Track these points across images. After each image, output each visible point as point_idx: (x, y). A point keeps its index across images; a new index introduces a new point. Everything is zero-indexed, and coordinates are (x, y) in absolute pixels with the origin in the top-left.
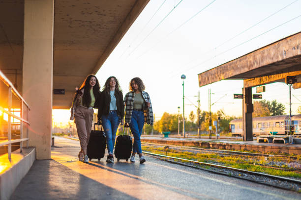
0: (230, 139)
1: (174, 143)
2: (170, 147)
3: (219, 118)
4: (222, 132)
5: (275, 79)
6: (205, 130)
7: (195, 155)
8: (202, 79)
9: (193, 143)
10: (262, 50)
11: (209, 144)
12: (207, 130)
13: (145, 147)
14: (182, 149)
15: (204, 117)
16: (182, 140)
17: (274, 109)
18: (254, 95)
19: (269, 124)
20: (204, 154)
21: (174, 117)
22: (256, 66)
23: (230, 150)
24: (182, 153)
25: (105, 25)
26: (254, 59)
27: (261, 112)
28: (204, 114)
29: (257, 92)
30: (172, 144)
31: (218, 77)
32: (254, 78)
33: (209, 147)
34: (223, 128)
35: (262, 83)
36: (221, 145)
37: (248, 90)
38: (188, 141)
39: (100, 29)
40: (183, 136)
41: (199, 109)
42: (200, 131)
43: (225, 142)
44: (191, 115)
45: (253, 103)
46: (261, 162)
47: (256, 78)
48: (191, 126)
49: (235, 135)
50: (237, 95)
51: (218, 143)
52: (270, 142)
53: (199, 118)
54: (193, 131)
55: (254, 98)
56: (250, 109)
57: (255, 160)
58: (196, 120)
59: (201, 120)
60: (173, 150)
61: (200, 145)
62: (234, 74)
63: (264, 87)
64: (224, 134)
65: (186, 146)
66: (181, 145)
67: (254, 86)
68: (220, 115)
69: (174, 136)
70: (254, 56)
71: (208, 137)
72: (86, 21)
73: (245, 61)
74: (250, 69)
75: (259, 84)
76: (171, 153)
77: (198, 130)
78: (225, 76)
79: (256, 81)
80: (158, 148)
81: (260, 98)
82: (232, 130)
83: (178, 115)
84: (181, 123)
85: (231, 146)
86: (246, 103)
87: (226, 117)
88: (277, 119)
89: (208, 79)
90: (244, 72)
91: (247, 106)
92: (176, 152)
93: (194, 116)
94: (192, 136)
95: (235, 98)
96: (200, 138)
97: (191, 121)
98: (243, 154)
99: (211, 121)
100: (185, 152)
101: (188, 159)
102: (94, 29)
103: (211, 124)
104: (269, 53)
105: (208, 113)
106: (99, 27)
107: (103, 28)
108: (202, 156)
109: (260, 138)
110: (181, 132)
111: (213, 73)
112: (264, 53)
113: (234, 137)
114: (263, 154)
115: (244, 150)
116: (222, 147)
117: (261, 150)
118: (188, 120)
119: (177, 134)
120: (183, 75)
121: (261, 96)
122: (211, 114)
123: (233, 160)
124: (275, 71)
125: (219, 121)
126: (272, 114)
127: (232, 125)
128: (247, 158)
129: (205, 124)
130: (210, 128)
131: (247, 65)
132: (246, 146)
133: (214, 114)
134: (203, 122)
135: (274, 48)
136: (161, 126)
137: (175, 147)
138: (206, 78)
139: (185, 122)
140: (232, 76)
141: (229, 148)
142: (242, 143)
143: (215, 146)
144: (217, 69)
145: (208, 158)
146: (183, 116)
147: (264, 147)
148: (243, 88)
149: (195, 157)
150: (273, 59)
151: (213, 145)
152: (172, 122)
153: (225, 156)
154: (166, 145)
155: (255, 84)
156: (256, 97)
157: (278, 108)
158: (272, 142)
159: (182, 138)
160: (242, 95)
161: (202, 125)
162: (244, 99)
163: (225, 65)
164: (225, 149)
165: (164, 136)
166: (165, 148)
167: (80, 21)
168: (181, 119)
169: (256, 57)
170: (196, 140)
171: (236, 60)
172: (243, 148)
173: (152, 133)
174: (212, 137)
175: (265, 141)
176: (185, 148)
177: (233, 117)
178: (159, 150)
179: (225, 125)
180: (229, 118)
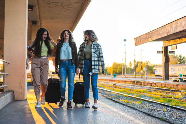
0: (154, 78)
1: (119, 81)
2: (116, 84)
3: (147, 65)
4: (149, 74)
5: (184, 41)
6: (138, 73)
7: (132, 91)
8: (137, 41)
9: (131, 81)
10: (176, 22)
11: (141, 83)
12: (140, 73)
13: (101, 84)
14: (124, 86)
15: (137, 65)
16: (124, 79)
17: (180, 60)
18: (170, 51)
19: (178, 69)
20: (139, 90)
21: (119, 65)
22: (172, 32)
23: (155, 86)
24: (124, 89)
25: (72, 6)
26: (171, 28)
27: (173, 62)
28: (138, 63)
29: (172, 49)
30: (118, 82)
31: (147, 40)
32: (170, 40)
33: (142, 85)
34: (149, 71)
35: (175, 43)
36: (149, 83)
37: (166, 48)
38: (128, 80)
39: (69, 8)
40: (125, 77)
41: (135, 60)
42: (135, 73)
43: (151, 81)
44: (130, 63)
45: (169, 56)
46: (177, 96)
47: (171, 41)
48: (130, 70)
49: (157, 76)
50: (159, 51)
51: (147, 81)
52: (181, 82)
53: (135, 65)
54: (131, 73)
55: (170, 53)
56: (167, 60)
57: (173, 95)
58: (133, 67)
59: (136, 66)
60: (118, 86)
61: (136, 83)
62: (158, 38)
63: (177, 46)
64: (150, 75)
65: (127, 83)
66: (124, 82)
67: (169, 46)
68: (147, 63)
69: (120, 76)
70: (171, 26)
71: (140, 77)
72: (60, 3)
73: (165, 29)
74: (168, 34)
75: (173, 44)
76: (117, 89)
77: (134, 73)
78: (152, 39)
79: (172, 42)
80: (109, 85)
81: (173, 53)
82: (155, 73)
83: (122, 64)
84: (124, 69)
85: (155, 84)
86: (165, 56)
87: (151, 64)
88: (183, 66)
89: (141, 41)
90: (164, 36)
91: (166, 58)
92: (120, 88)
93: (131, 64)
94: (131, 77)
95: (158, 53)
96: (135, 78)
97: (130, 67)
98: (164, 90)
99: (142, 67)
100: (126, 88)
101: (128, 94)
102: (65, 9)
103: (142, 69)
104: (181, 24)
105: (140, 62)
106: (68, 6)
107: (71, 7)
108: (137, 91)
109: (175, 79)
110: (124, 73)
111: (144, 37)
112: (177, 24)
113: (156, 77)
114: (177, 90)
115: (164, 87)
116: (149, 85)
117: (175, 87)
118: (128, 66)
119: (122, 75)
120: (125, 39)
121: (174, 52)
122: (142, 63)
123: (158, 95)
124: (184, 35)
125: (147, 67)
126: (179, 62)
127: (155, 70)
128: (167, 93)
129: (138, 69)
130: (142, 72)
131: (166, 32)
132: (165, 84)
133: (144, 63)
134: (137, 68)
135: (184, 20)
136: (112, 70)
137: (120, 84)
138: (139, 41)
139: (126, 68)
140: (156, 39)
141: (154, 85)
142: (162, 82)
143: (145, 84)
144: (147, 35)
145: (141, 92)
146: (125, 64)
147: (177, 85)
148: (163, 47)
149: (132, 92)
150: (183, 27)
151: (144, 83)
152: (118, 68)
153: (152, 91)
154: (114, 83)
155: (170, 45)
156: (171, 52)
157: (182, 59)
158: (182, 82)
159: (124, 77)
160: (162, 51)
161: (136, 69)
162: (164, 54)
163: (152, 32)
164: (151, 85)
165: (113, 76)
166: (114, 85)
167: (55, 2)
168: (124, 66)
169: (172, 26)
170: (133, 80)
171: (158, 29)
172: (163, 86)
173: (107, 74)
174: (143, 77)
175: (177, 81)
176: (126, 85)
177: (156, 65)
178: (110, 86)
179: (151, 70)
180: (153, 65)
